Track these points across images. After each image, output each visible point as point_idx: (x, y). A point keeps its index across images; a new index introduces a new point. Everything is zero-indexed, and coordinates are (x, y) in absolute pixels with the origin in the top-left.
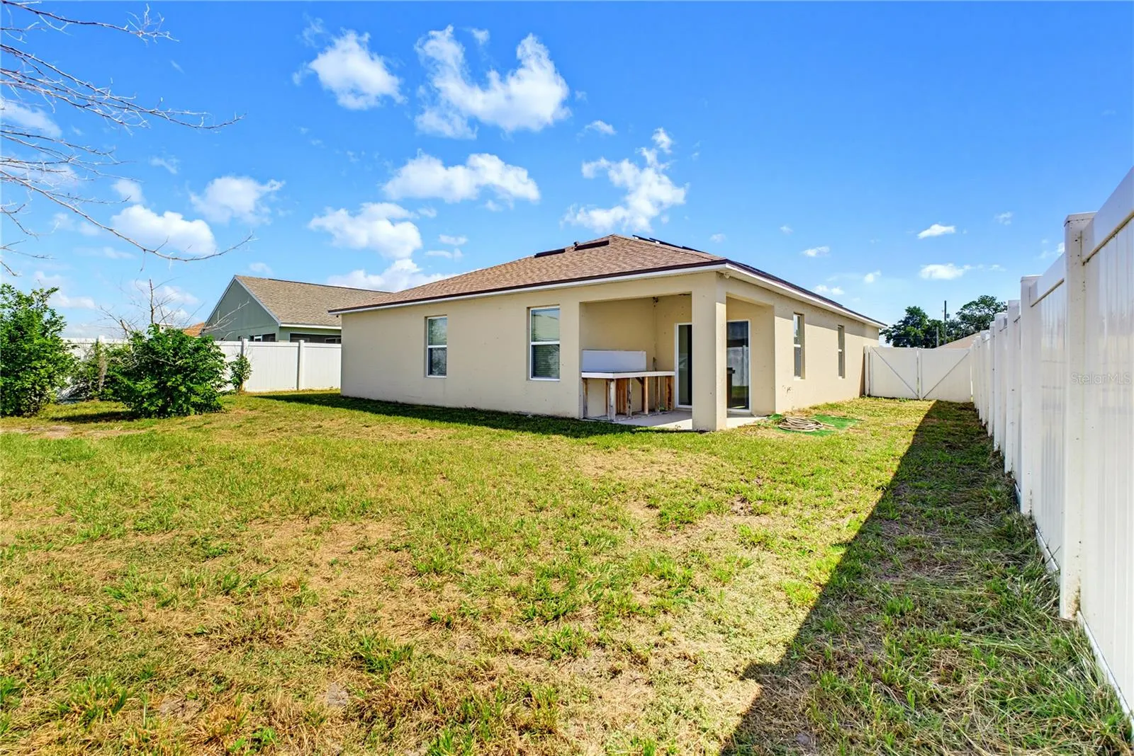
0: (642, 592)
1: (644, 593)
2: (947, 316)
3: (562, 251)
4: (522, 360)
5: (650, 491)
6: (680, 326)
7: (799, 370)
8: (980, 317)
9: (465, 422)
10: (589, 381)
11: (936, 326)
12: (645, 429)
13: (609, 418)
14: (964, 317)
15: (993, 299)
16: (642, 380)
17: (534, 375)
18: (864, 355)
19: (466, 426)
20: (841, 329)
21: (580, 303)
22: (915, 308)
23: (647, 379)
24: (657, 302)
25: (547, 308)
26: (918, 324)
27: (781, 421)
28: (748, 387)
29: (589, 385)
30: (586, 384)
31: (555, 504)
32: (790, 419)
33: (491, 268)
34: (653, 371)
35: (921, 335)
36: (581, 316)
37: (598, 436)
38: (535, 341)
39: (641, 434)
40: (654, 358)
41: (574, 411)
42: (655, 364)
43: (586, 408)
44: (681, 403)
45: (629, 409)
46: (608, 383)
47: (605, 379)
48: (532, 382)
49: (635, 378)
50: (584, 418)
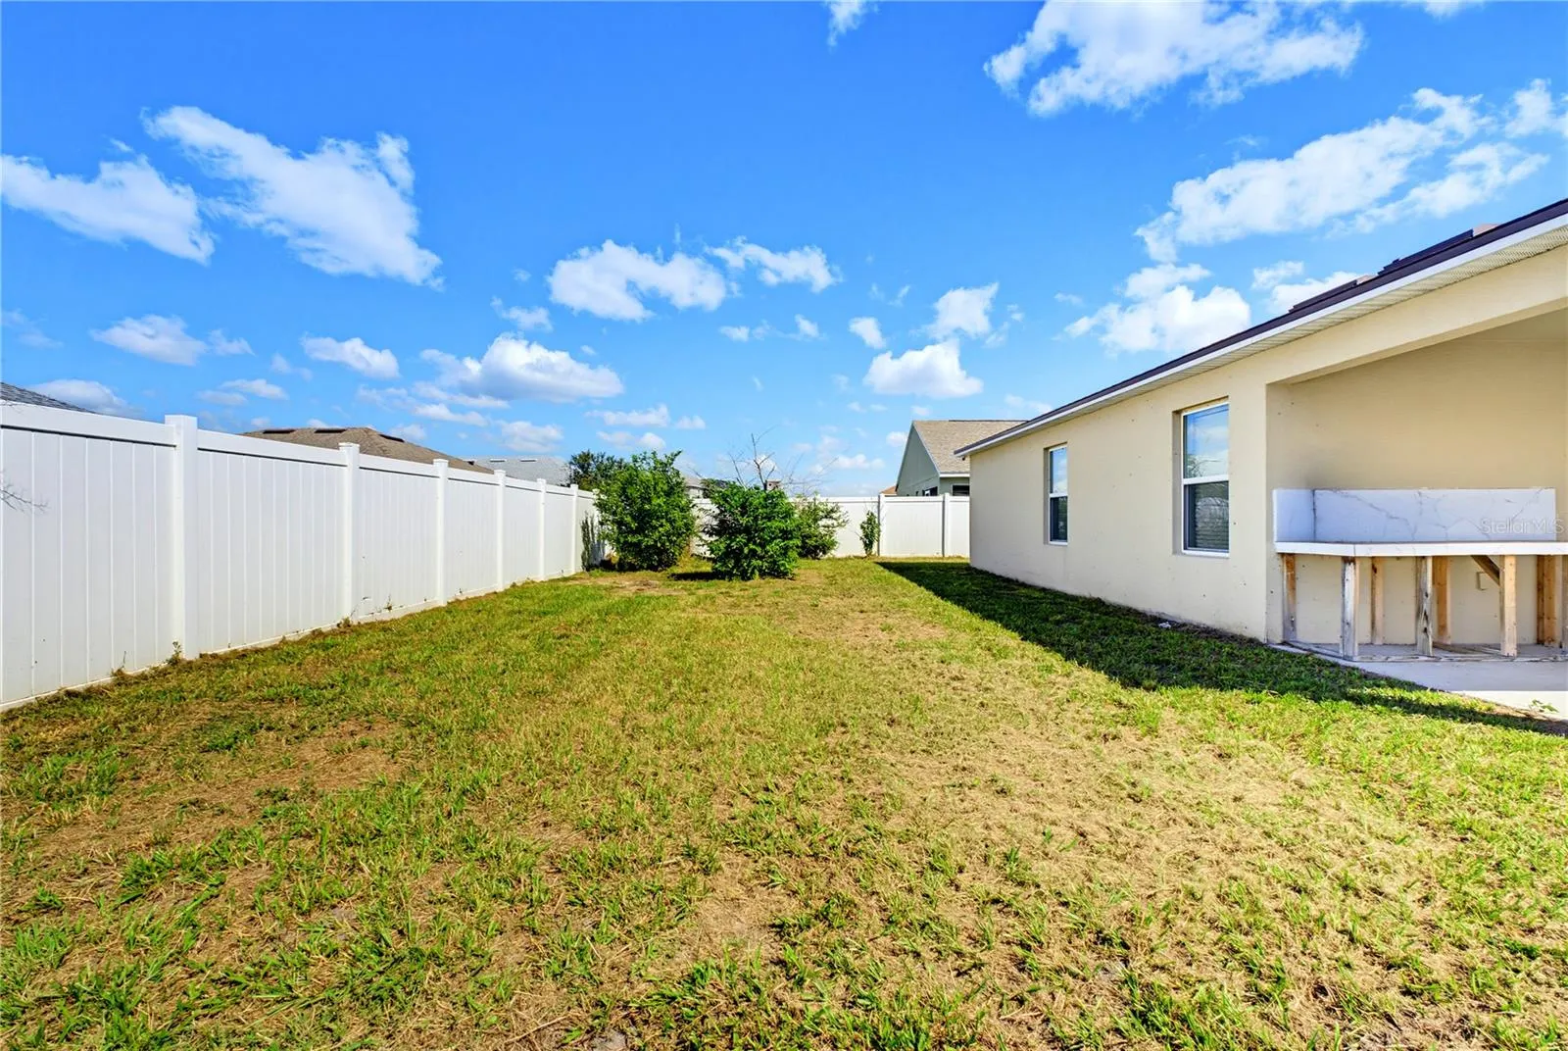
4: (1164, 514)
10: (1299, 563)
17: (1189, 541)
21: (1270, 386)
30: (1291, 566)
38: (1188, 475)
43: (1291, 620)
45: (1423, 635)
46: (1377, 566)
47: (1373, 558)
48: (1183, 557)
49: (1474, 557)
50: (1284, 643)
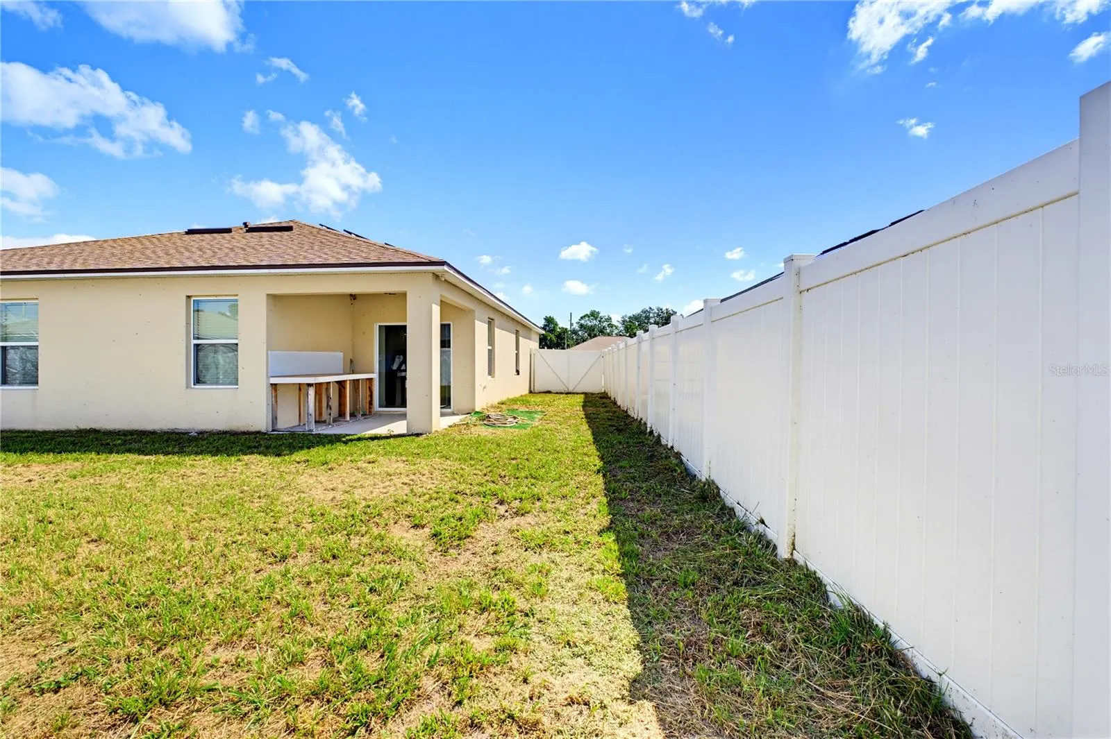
0: (473, 635)
1: (476, 635)
2: (572, 324)
3: (229, 231)
4: (178, 363)
5: (408, 509)
6: (380, 326)
7: (491, 372)
8: (591, 326)
9: (91, 451)
10: (278, 387)
11: (564, 332)
12: (355, 437)
13: (307, 428)
14: (581, 326)
15: (598, 313)
16: (341, 384)
17: (198, 381)
18: (531, 355)
19: (93, 455)
20: (517, 333)
21: (268, 295)
22: (550, 317)
23: (348, 382)
24: (354, 299)
25: (215, 298)
26: (552, 330)
27: (485, 418)
28: (449, 387)
29: (278, 392)
30: (276, 390)
31: (301, 546)
32: (492, 414)
33: (114, 241)
34: (350, 374)
35: (554, 339)
36: (269, 310)
37: (305, 451)
38: (198, 338)
39: (355, 444)
40: (351, 360)
41: (260, 422)
42: (352, 367)
43: (274, 419)
44: (380, 406)
45: (329, 416)
46: (302, 388)
47: (300, 384)
48: (193, 390)
49: (336, 382)
50: (273, 431)
